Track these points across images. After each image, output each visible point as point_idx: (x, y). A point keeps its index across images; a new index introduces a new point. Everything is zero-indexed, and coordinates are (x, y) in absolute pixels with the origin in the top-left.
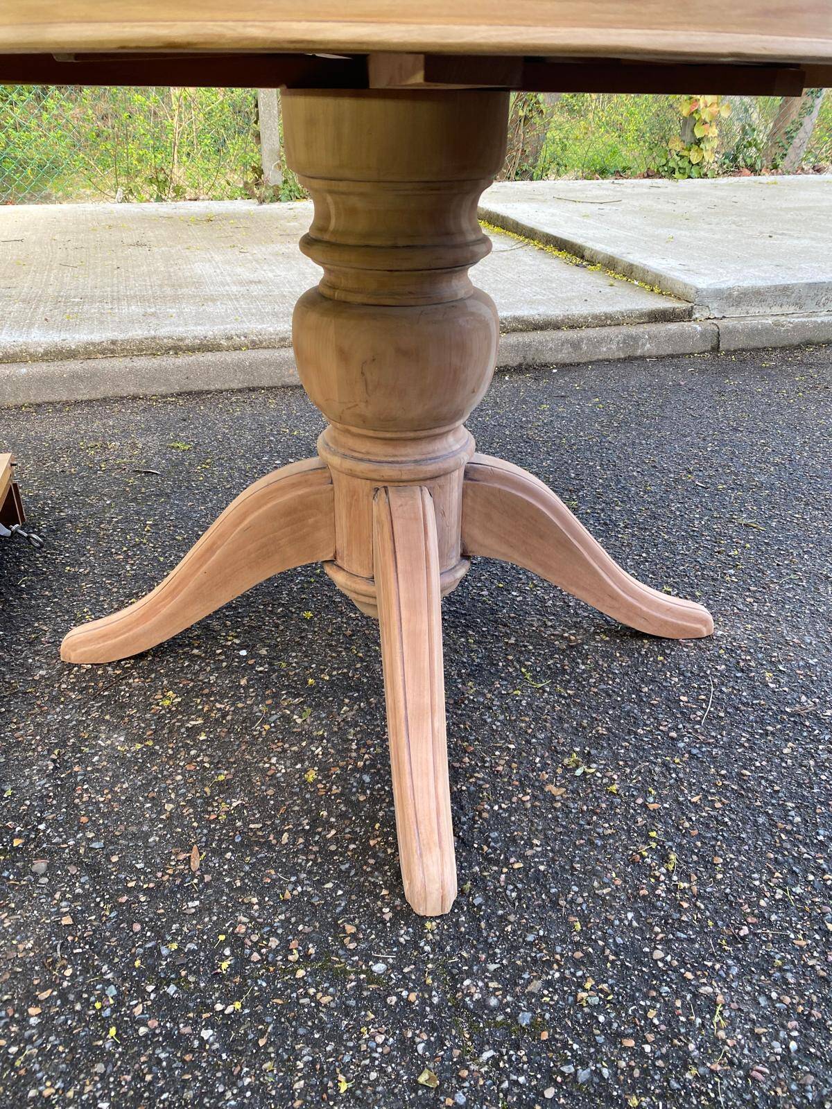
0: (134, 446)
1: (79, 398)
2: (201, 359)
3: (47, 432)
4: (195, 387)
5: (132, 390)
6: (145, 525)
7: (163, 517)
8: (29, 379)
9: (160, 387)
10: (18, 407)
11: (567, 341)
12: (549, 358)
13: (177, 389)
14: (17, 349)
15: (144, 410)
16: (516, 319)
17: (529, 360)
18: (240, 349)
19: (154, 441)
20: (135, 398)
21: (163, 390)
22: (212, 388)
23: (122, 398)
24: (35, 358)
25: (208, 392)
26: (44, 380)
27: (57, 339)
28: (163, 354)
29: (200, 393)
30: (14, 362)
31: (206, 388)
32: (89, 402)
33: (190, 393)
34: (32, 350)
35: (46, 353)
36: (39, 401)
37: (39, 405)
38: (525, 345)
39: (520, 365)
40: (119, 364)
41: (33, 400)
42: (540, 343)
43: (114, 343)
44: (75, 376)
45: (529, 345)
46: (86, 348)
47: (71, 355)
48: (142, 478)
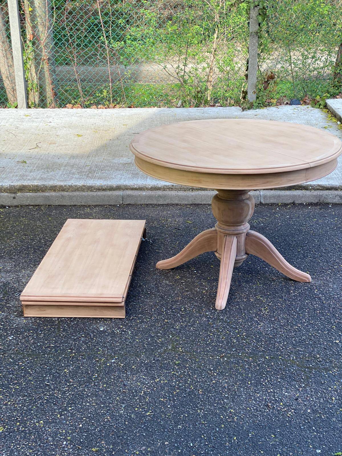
0: (175, 221)
1: (160, 203)
2: (200, 193)
3: (150, 214)
4: (197, 202)
5: (176, 202)
6: (176, 243)
7: (181, 241)
8: (146, 196)
9: (186, 201)
10: (141, 205)
11: (338, 195)
12: (329, 201)
13: (191, 203)
14: (143, 186)
15: (180, 209)
16: (319, 185)
17: (321, 201)
18: (214, 190)
19: (181, 219)
20: (177, 205)
21: (186, 203)
22: (202, 203)
23: (173, 204)
24: (147, 189)
25: (201, 204)
26: (150, 197)
27: (155, 184)
28: (188, 191)
29: (198, 205)
30: (141, 190)
31: (200, 203)
32: (163, 205)
33: (195, 204)
34: (147, 187)
35: (151, 188)
36: (148, 203)
37: (147, 205)
38: (320, 195)
39: (318, 203)
40: (173, 193)
41: (146, 203)
42: (327, 195)
43: (173, 186)
44: (159, 196)
45: (322, 196)
46: (164, 187)
47: (159, 189)
48: (177, 231)
